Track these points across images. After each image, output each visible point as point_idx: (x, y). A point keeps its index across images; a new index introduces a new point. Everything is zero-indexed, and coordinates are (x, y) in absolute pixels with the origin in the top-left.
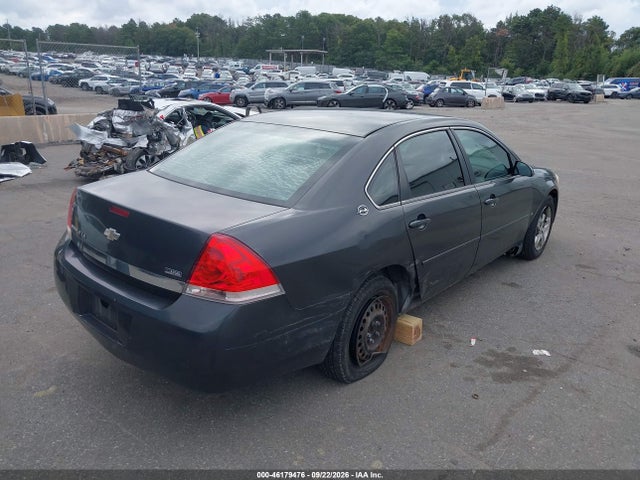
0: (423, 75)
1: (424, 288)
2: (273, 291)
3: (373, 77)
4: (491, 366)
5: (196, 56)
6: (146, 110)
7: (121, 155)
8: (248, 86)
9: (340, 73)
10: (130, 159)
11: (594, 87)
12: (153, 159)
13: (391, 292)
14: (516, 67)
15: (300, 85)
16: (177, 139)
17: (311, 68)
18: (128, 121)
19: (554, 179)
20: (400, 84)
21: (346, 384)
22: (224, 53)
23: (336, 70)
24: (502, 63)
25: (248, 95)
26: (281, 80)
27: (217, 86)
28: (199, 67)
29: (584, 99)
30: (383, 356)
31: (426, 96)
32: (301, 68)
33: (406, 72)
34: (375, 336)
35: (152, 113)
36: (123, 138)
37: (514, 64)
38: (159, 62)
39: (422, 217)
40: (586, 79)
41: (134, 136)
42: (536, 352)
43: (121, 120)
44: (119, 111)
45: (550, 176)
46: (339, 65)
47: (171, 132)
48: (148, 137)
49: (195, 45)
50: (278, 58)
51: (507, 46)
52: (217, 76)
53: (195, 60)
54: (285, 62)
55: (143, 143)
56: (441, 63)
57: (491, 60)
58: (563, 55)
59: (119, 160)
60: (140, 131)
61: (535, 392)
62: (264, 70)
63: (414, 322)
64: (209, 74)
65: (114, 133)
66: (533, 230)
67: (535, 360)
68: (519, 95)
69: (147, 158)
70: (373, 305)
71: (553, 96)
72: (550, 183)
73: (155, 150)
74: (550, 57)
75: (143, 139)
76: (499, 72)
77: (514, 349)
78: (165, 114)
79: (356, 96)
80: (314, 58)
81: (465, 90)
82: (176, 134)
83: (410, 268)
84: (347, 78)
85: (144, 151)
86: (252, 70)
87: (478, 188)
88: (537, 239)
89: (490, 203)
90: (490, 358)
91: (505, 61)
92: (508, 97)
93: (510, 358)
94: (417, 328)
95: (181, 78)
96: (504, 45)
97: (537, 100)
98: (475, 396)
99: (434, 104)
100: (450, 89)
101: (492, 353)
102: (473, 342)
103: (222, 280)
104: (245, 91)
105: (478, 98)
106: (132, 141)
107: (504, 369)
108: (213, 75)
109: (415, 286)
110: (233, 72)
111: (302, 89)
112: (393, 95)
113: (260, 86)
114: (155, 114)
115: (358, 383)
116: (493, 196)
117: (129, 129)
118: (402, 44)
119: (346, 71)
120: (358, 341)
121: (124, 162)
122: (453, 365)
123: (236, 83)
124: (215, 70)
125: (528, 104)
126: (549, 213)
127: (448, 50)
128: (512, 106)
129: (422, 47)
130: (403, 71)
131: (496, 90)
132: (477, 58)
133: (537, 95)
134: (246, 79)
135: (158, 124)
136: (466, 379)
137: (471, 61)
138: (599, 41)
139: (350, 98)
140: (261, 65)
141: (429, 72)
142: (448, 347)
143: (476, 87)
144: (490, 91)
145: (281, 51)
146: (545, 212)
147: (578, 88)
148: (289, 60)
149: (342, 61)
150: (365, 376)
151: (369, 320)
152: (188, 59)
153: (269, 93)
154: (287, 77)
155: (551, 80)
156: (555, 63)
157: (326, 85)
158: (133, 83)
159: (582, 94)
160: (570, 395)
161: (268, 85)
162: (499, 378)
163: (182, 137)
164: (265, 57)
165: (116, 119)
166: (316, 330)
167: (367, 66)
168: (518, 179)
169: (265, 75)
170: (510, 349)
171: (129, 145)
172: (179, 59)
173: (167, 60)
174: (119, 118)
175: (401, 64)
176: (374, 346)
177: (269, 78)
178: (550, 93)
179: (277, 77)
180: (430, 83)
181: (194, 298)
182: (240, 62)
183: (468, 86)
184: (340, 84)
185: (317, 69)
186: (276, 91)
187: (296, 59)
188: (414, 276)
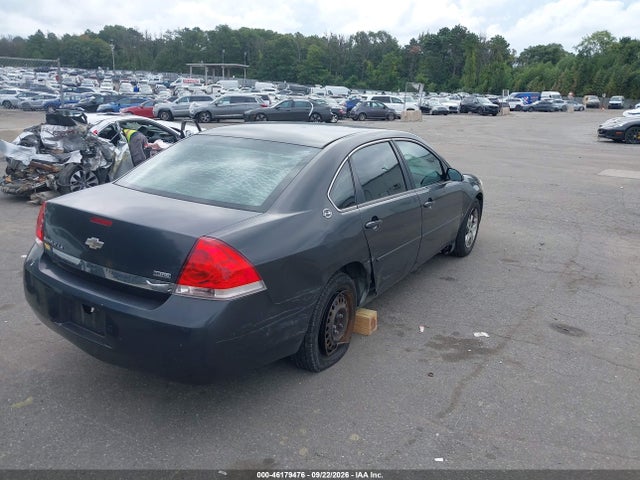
0: (344, 90)
1: (378, 282)
2: (256, 287)
3: (296, 91)
4: (440, 349)
5: (111, 69)
6: (79, 125)
7: (52, 171)
8: (171, 100)
9: (263, 87)
10: (64, 174)
11: (500, 101)
12: (88, 175)
13: (351, 286)
14: (430, 82)
15: (225, 99)
16: (112, 154)
17: (233, 82)
18: (59, 137)
19: (478, 184)
20: (322, 98)
21: (316, 372)
22: (142, 66)
23: (259, 85)
24: (417, 78)
25: (172, 110)
26: (204, 94)
27: (138, 101)
28: (116, 80)
29: (492, 112)
30: (345, 346)
31: (349, 109)
32: (224, 83)
33: (327, 87)
34: (339, 328)
35: (85, 128)
36: (53, 154)
37: (427, 79)
38: (71, 74)
39: (375, 218)
40: (493, 93)
41: (66, 151)
42: (476, 335)
43: (50, 136)
44: (48, 126)
45: (475, 181)
46: (261, 79)
47: (106, 147)
48: (81, 152)
49: (110, 57)
50: (198, 72)
51: (421, 62)
52: (136, 90)
53: (111, 73)
54: (206, 76)
55: (76, 158)
56: (360, 78)
57: (406, 75)
58: (471, 71)
59: (52, 177)
60: (72, 147)
61: (480, 367)
62: (185, 84)
63: (370, 314)
64: (128, 88)
65: (43, 148)
66: (463, 230)
67: (477, 341)
68: (435, 108)
69: (82, 174)
70: (337, 299)
71: (465, 109)
72: (476, 188)
73: (89, 165)
74: (460, 73)
75: (76, 154)
76: (416, 86)
77: (458, 333)
78: (99, 128)
79: (283, 109)
80: (236, 73)
81: (386, 104)
82: (112, 149)
83: (367, 266)
84: (270, 93)
85: (78, 167)
86: (173, 84)
87: (419, 193)
88: (467, 238)
89: (428, 205)
90: (438, 342)
91: (420, 76)
92: (425, 110)
93: (455, 341)
94: (373, 319)
95: (97, 92)
96: (418, 61)
97: (451, 113)
98: (431, 375)
99: (356, 118)
100: (371, 103)
101: (439, 337)
102: (422, 329)
103: (210, 279)
104: (169, 105)
105: (398, 112)
106: (64, 157)
107: (452, 351)
108: (131, 89)
109: (370, 282)
110: (152, 86)
111: (227, 103)
112: (318, 109)
113: (184, 100)
114: (88, 129)
115: (328, 370)
116: (430, 200)
117: (59, 145)
118: (322, 59)
119: (269, 85)
120: (326, 333)
121: (56, 178)
122: (408, 350)
123: (158, 97)
124: (134, 84)
125: (443, 117)
126: (476, 215)
127: (366, 65)
128: (429, 119)
129: (342, 63)
130: (324, 85)
131: (413, 104)
132: (394, 73)
133: (450, 108)
134: (168, 93)
135: (92, 139)
136: (421, 360)
137: (388, 75)
138: (502, 58)
139: (276, 111)
140: (182, 78)
141: (349, 87)
142: (401, 334)
143: (395, 101)
144: (409, 105)
145: (201, 64)
146: (472, 214)
147: (486, 101)
148: (210, 74)
149: (264, 76)
150: (332, 365)
151: (334, 312)
152: (103, 72)
153: (194, 107)
154: (209, 90)
155: (462, 94)
156: (465, 79)
157: (252, 100)
158: (45, 97)
159: (490, 107)
160: (508, 367)
161: (192, 99)
162: (448, 358)
163: (117, 151)
164: (185, 71)
165: (44, 135)
166: (292, 322)
167: (289, 81)
168: (450, 184)
169: (187, 89)
170: (454, 334)
171: (61, 161)
172: (93, 72)
173: (80, 73)
174: (47, 133)
175: (322, 78)
176: (338, 337)
177: (192, 91)
178: (462, 106)
179: (199, 91)
180: (351, 96)
181: (184, 297)
182: (160, 76)
183: (387, 100)
184: (265, 98)
185: (240, 83)
186: (202, 105)
187: (218, 73)
188: (370, 272)
